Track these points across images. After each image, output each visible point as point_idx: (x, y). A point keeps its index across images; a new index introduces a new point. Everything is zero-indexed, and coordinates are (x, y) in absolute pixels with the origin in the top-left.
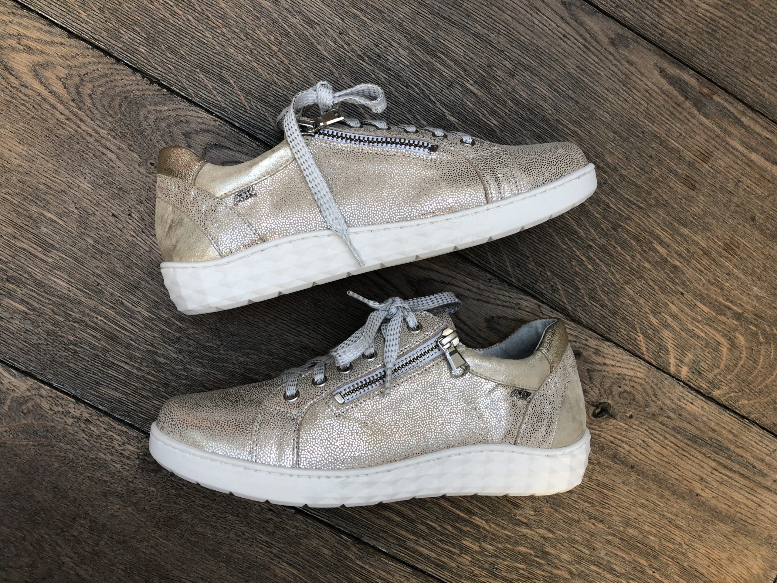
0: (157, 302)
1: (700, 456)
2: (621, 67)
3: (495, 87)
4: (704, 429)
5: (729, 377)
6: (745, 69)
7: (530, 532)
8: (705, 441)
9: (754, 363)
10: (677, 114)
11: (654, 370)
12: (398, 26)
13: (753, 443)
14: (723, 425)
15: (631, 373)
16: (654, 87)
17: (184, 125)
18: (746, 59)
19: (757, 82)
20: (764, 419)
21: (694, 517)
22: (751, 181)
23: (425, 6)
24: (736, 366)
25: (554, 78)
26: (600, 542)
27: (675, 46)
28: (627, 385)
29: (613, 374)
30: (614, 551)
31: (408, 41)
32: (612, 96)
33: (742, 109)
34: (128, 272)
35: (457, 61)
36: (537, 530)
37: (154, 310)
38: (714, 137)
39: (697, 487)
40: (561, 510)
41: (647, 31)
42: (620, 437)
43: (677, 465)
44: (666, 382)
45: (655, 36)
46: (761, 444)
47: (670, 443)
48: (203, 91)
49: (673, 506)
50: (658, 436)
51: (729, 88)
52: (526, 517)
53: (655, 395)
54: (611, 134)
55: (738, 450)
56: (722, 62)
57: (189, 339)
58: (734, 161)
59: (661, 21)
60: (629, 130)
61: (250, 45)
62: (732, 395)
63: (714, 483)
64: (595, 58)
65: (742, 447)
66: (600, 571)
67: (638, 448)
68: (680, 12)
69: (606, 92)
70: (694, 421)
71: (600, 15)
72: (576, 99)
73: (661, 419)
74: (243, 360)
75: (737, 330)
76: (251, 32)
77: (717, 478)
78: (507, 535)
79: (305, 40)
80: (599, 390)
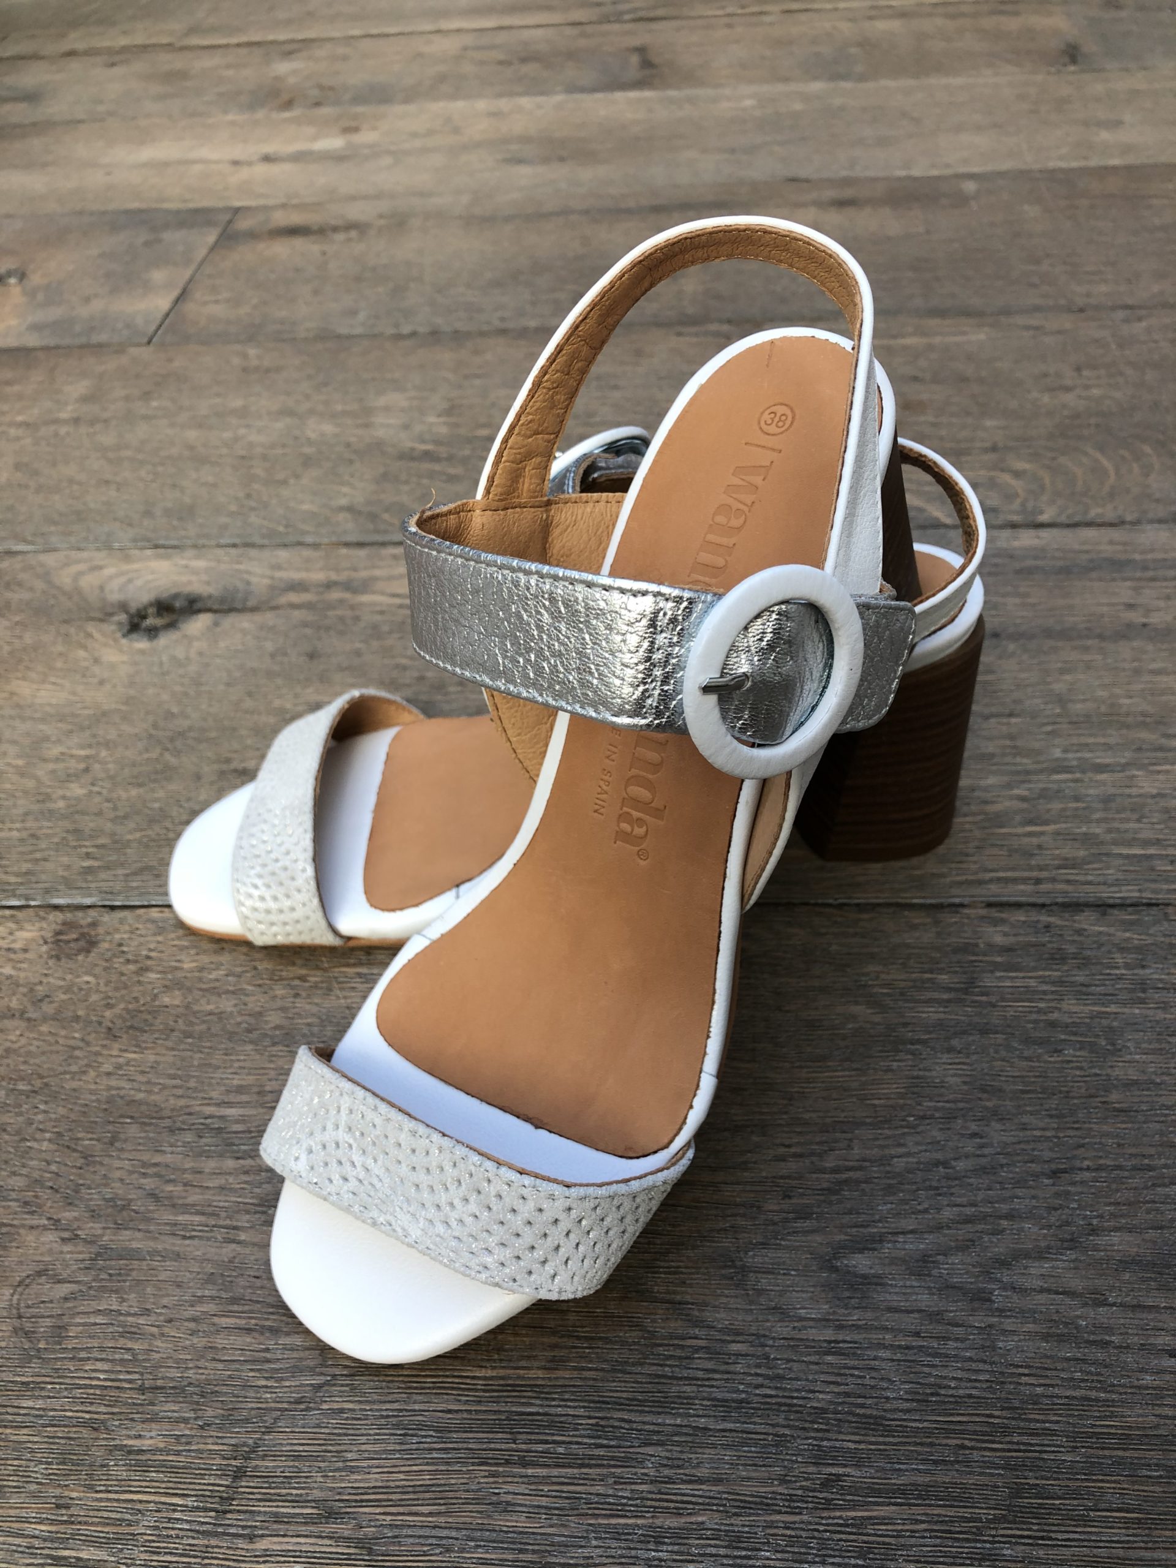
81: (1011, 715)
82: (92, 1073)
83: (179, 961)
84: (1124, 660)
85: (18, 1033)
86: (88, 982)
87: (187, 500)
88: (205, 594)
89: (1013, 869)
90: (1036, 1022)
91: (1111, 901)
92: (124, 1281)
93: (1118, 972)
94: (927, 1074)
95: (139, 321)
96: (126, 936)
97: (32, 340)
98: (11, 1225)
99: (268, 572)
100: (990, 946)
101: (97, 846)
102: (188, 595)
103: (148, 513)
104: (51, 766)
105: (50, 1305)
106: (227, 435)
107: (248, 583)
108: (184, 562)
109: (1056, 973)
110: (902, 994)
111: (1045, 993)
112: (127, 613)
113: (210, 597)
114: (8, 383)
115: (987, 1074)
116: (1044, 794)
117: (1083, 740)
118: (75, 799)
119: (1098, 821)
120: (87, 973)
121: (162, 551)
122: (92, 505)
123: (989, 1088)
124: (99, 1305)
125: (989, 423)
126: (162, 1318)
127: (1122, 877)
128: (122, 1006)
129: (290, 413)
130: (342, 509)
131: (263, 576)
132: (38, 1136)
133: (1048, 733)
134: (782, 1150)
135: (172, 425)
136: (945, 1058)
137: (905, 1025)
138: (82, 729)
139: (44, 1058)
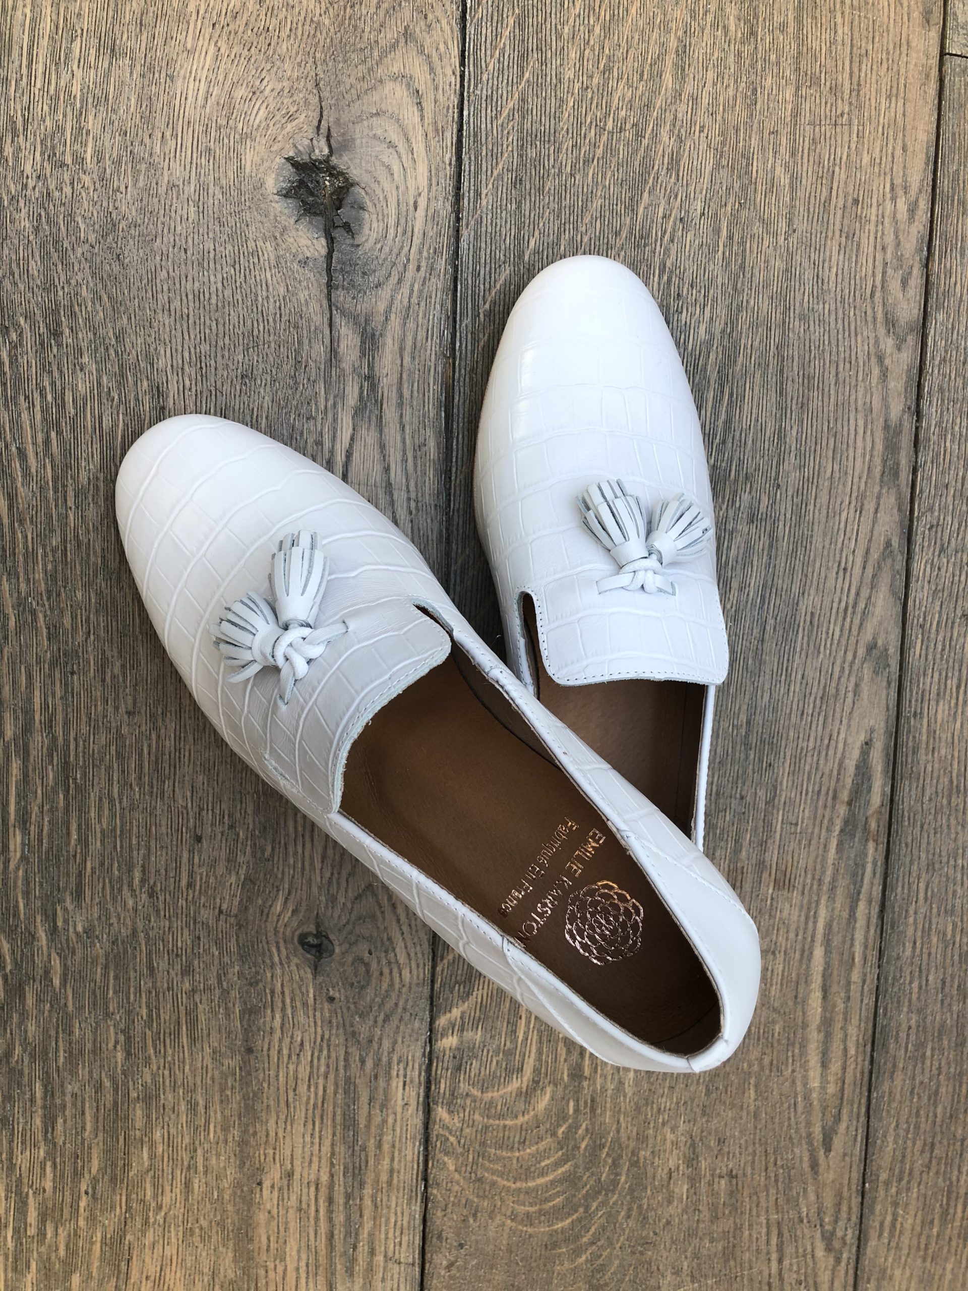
0: (107, 99)
1: (326, 1149)
2: (844, 680)
3: (723, 502)
4: (373, 1129)
5: (477, 1117)
6: (930, 867)
7: (44, 942)
8: (355, 1141)
9: (519, 1143)
10: (821, 803)
11: (426, 991)
12: (734, 305)
13: (393, 1220)
14: (396, 1154)
15: (402, 959)
16: (841, 746)
17: (422, 23)
18: (945, 860)
19: (922, 895)
20: (439, 1213)
21: (220, 1198)
22: (783, 971)
23: (784, 333)
24: (501, 1116)
25: (780, 586)
26: (90, 1072)
27: (910, 744)
28: (379, 962)
29: (386, 928)
30: (87, 1105)
31: (723, 331)
32: (797, 690)
33: (874, 893)
34: (132, 28)
35: (730, 423)
36: (54, 955)
37: (90, 100)
38: (817, 877)
39: (273, 1175)
40: (112, 974)
41: (911, 690)
42: (288, 1001)
43: (289, 1120)
44: (417, 1024)
45: (910, 706)
46: (398, 1233)
47: (321, 1088)
48: (489, 34)
49: (218, 1155)
50: (323, 1061)
51: (893, 857)
52: (66, 921)
53: (387, 1018)
54: (743, 718)
55: (368, 1202)
56: (922, 827)
57: (72, 184)
58: (798, 927)
59: (933, 703)
60: (763, 741)
61: (595, 81)
62: (452, 1139)
63: (294, 1198)
64: (837, 633)
65: (376, 1206)
66: (39, 1102)
67: (287, 1041)
68: (958, 725)
69: (799, 676)
70: (377, 1107)
71: (899, 608)
72: (767, 636)
73: (354, 1050)
74: (84, 293)
75: (556, 1085)
76: (616, 74)
77: (304, 1198)
78: (16, 906)
79: (646, 167)
80: (347, 923)
84: (207, 1159)
104: (68, 125)
107: (378, 286)
112: (331, 153)
113: (356, 246)
116: (14, 1072)
117: (90, 1112)
131: (391, 299)
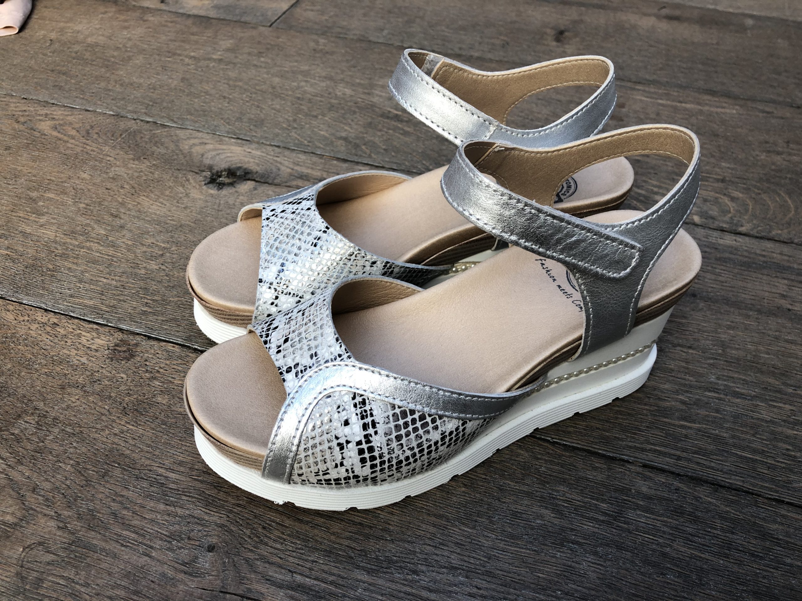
81: (690, 347)
82: (107, 432)
83: (173, 378)
84: (770, 329)
85: (77, 397)
86: (122, 378)
87: (262, 116)
88: (255, 171)
89: (666, 447)
90: (654, 550)
91: (723, 483)
92: (82, 562)
93: (715, 532)
94: (577, 566)
95: (269, 13)
96: (150, 356)
97: (212, 14)
98: (35, 510)
99: (291, 166)
100: (639, 493)
101: (153, 300)
102: (245, 169)
103: (239, 119)
104: (144, 249)
105: (39, 565)
106: (295, 84)
107: (279, 169)
108: (249, 150)
109: (675, 522)
110: (575, 509)
111: (664, 532)
112: (211, 172)
113: (257, 172)
114: (193, 34)
115: (614, 577)
116: (697, 403)
117: (731, 374)
118: (150, 270)
119: (727, 428)
120: (124, 372)
121: (239, 141)
122: (213, 108)
123: (613, 586)
124: (64, 572)
125: (723, 164)
126: (94, 591)
127: (733, 469)
128: (135, 396)
129: (331, 78)
130: (341, 138)
131: (287, 167)
132: (66, 461)
133: (710, 365)
134: (475, 590)
135: (268, 73)
136: (591, 558)
137: (572, 530)
138: (168, 232)
139: (85, 416)
